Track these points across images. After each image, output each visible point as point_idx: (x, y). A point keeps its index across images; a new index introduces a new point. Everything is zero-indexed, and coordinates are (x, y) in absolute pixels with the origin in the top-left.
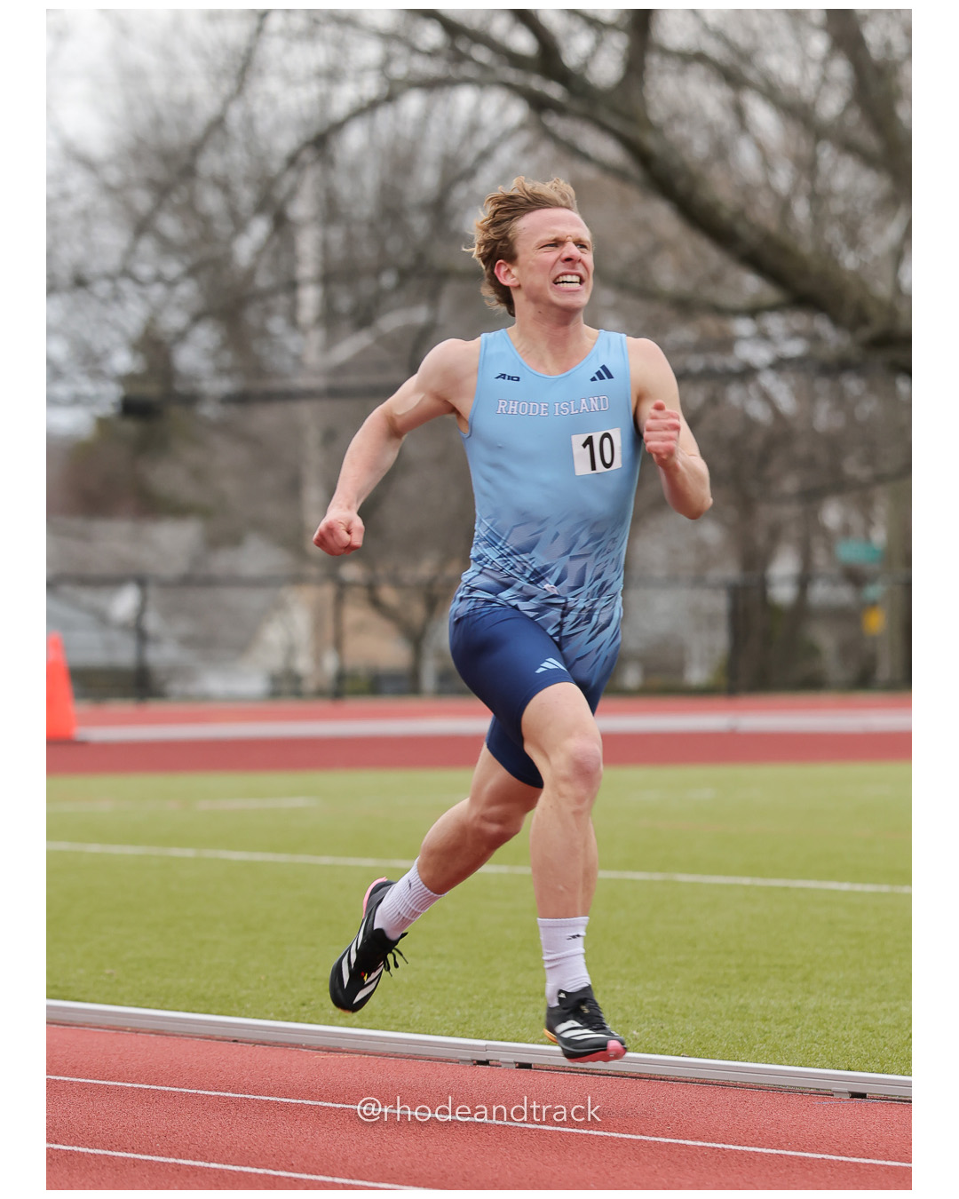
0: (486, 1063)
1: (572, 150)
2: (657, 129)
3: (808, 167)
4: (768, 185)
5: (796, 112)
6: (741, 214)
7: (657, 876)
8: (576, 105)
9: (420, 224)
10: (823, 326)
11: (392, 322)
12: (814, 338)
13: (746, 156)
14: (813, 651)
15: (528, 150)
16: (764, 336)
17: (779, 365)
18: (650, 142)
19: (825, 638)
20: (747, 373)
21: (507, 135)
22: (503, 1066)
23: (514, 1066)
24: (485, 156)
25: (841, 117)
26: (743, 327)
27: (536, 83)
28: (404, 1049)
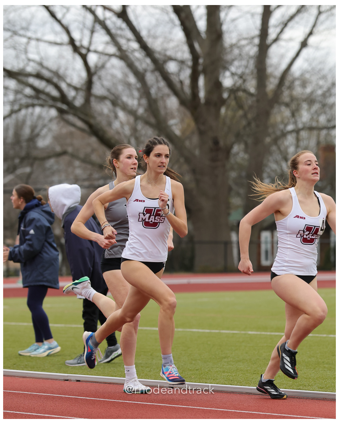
0: (68, 380)
2: (94, 118)
4: (123, 132)
8: (71, 111)
11: (19, 171)
18: (92, 121)
23: (75, 381)
25: (143, 114)
27: (59, 105)
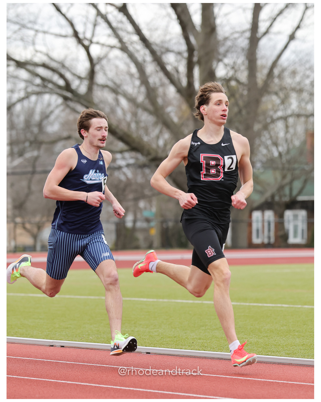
0: (52, 346)
1: (74, 111)
2: (96, 105)
3: (135, 114)
4: (124, 119)
5: (132, 100)
6: (118, 127)
7: (97, 297)
8: (75, 99)
9: (36, 130)
10: (139, 156)
11: (28, 155)
12: (137, 159)
13: (119, 112)
14: (137, 239)
15: (63, 110)
16: (124, 158)
17: (128, 166)
19: (140, 236)
20: (120, 168)
21: (57, 106)
22: (57, 347)
23: (60, 347)
24: (52, 112)
25: (143, 102)
26: (118, 156)
27: (65, 93)
28: (32, 343)
